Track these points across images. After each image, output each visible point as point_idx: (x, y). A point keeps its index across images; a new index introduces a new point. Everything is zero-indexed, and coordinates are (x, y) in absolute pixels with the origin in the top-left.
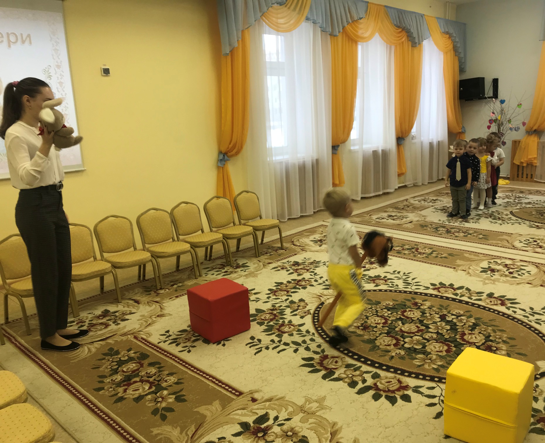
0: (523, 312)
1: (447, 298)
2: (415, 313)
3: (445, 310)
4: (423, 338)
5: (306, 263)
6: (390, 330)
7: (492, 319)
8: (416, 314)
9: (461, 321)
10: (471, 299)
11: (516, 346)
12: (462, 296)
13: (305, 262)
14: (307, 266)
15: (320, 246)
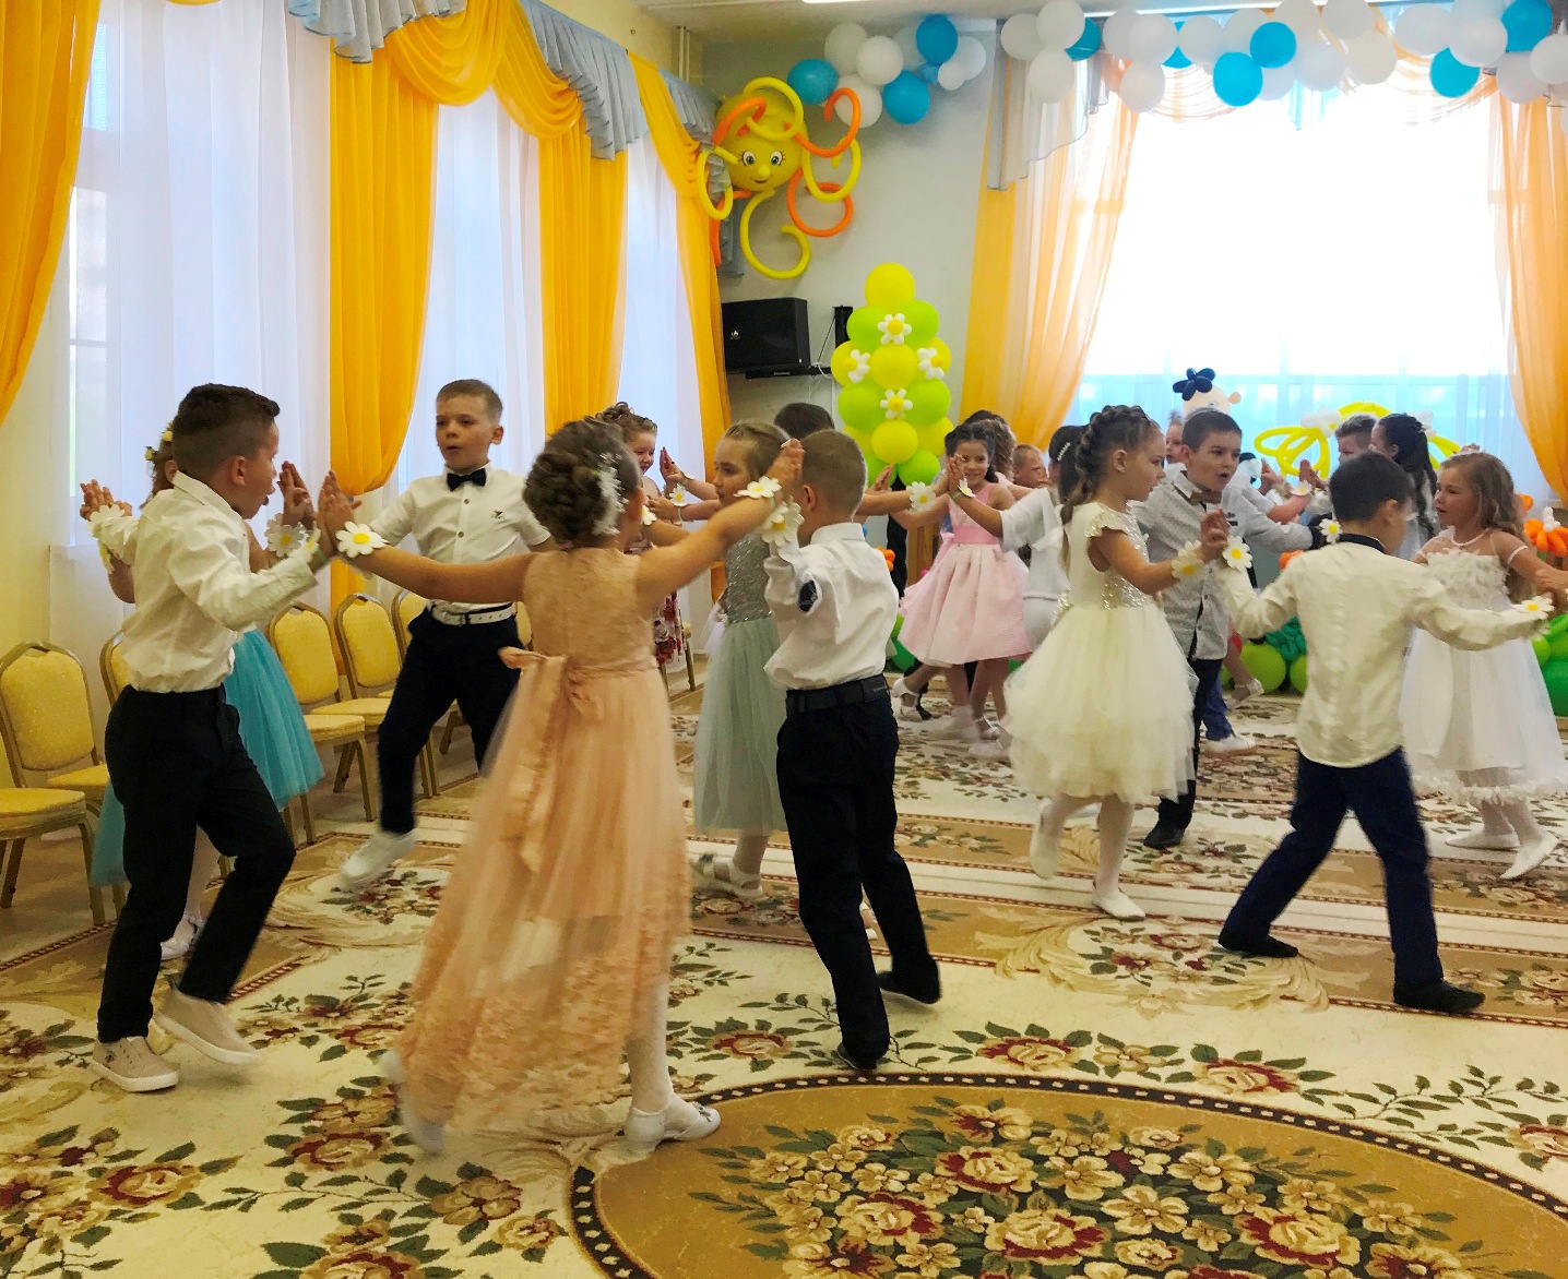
0: (1375, 1108)
1: (1071, 1086)
2: (1003, 1161)
3: (1103, 1136)
4: (1124, 1265)
5: (369, 1002)
6: (972, 1253)
7: (1298, 1147)
8: (1011, 1167)
9: (1198, 1169)
10: (1157, 1078)
11: (1479, 1245)
12: (1113, 1069)
13: (365, 997)
14: (387, 1015)
15: (387, 920)
